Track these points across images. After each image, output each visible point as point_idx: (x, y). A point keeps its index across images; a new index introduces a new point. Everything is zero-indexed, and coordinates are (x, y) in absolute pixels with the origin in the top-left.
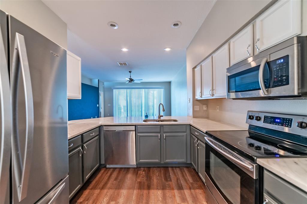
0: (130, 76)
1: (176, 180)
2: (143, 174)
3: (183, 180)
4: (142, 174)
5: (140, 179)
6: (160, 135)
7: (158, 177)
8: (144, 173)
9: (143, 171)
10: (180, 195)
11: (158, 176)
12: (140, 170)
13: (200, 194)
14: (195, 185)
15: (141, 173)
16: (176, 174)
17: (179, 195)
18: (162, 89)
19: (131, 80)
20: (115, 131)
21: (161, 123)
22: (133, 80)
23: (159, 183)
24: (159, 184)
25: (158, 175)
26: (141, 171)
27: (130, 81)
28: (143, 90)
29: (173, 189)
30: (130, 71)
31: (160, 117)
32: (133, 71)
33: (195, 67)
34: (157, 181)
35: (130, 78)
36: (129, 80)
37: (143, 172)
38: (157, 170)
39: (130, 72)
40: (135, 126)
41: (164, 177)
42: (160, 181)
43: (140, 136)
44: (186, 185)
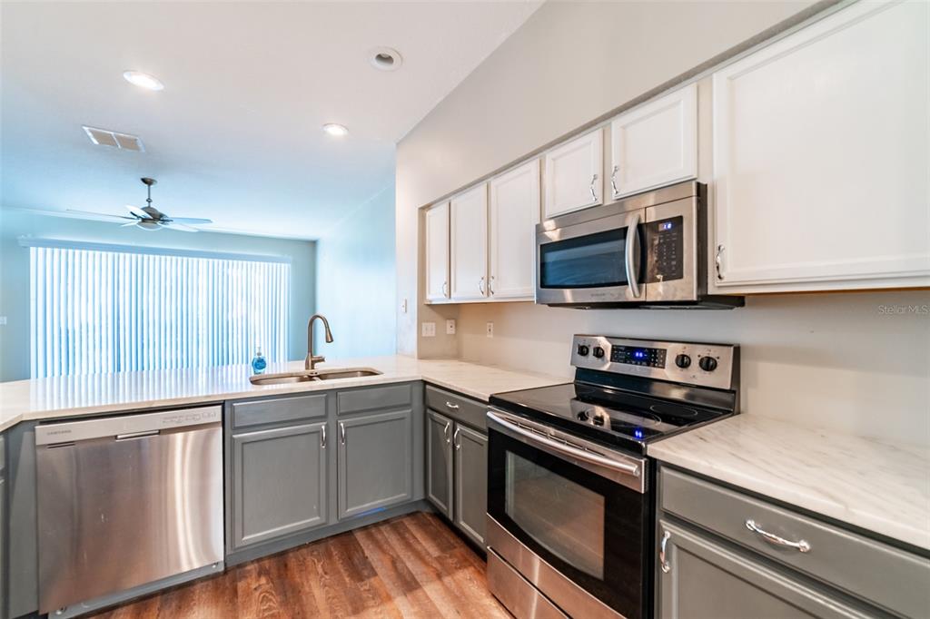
0: (149, 201)
1: (389, 564)
2: (263, 587)
3: (412, 558)
4: (255, 589)
5: (254, 608)
6: (327, 426)
7: (327, 577)
8: (263, 580)
9: (259, 575)
10: (416, 609)
11: (326, 573)
12: (245, 577)
13: (470, 579)
14: (450, 561)
15: (253, 586)
16: (385, 546)
17: (412, 610)
18: (283, 265)
19: (154, 217)
20: (116, 437)
21: (318, 384)
22: (161, 215)
23: (334, 598)
24: (336, 600)
25: (324, 570)
26: (249, 581)
27: (144, 220)
28: (203, 261)
29: (389, 598)
30: (145, 176)
31: (313, 362)
32: (162, 182)
33: (428, 207)
34: (327, 592)
35: (149, 207)
36: (143, 214)
37: (258, 580)
38: (315, 553)
39: (147, 181)
40: (223, 404)
41: (346, 570)
42: (337, 588)
43: (245, 443)
44: (425, 569)
